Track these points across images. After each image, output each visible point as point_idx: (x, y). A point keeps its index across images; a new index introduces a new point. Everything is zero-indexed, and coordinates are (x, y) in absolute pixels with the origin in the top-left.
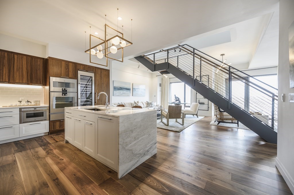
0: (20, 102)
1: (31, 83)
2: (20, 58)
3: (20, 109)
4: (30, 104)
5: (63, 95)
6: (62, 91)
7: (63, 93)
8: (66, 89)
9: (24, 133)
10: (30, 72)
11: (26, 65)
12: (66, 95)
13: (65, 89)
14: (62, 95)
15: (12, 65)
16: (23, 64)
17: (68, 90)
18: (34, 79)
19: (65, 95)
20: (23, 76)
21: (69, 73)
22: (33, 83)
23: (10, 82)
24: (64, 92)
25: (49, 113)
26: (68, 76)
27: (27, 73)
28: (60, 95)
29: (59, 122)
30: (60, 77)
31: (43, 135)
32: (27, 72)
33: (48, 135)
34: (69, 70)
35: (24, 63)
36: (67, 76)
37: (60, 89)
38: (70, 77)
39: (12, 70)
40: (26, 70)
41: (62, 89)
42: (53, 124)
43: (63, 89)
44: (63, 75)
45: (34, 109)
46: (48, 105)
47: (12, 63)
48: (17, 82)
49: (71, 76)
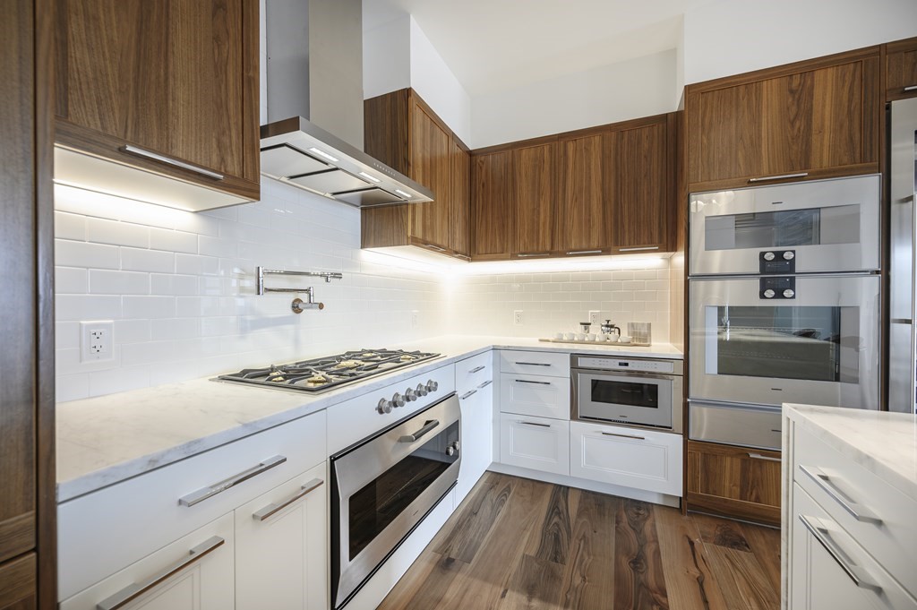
0: (586, 325)
1: (616, 244)
2: (581, 150)
3: (574, 357)
4: (613, 336)
5: (770, 293)
6: (757, 270)
7: (763, 281)
8: (788, 256)
9: (583, 463)
10: (613, 200)
11: (600, 173)
12: (788, 293)
13: (779, 255)
14: (762, 296)
15: (561, 185)
16: (590, 169)
17: (805, 257)
18: (626, 227)
19: (779, 295)
20: (589, 220)
21: (808, 143)
22: (623, 245)
23: (556, 249)
24: (777, 275)
25: (686, 393)
26: (806, 167)
27: (604, 204)
28: (746, 294)
29: (737, 462)
30: (750, 184)
31: (655, 500)
32: (603, 198)
33: (680, 510)
34: (815, 125)
35: (592, 167)
36: (799, 166)
37: (746, 258)
38: (815, 166)
39: (560, 202)
40: (600, 194)
41: (762, 254)
42: (705, 464)
43: (770, 257)
44: (765, 169)
45: (620, 364)
46: (680, 353)
47: (561, 176)
48: (573, 247)
49: (826, 163)
